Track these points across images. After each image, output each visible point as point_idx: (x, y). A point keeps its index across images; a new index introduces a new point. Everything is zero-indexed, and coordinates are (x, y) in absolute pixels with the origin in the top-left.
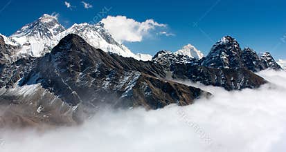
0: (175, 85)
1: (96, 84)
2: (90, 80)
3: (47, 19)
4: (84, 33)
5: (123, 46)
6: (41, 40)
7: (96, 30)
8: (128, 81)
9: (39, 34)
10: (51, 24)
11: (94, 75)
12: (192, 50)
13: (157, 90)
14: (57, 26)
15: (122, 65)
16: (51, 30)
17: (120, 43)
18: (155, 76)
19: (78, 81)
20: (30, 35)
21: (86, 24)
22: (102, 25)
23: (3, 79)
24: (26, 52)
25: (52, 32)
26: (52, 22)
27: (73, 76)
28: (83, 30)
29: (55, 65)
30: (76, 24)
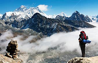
0: (67, 26)
2: (43, 26)
3: (22, 7)
5: (44, 13)
6: (21, 13)
7: (37, 9)
8: (54, 26)
12: (63, 13)
13: (63, 28)
14: (25, 8)
16: (24, 10)
19: (40, 26)
20: (18, 12)
21: (34, 7)
22: (38, 7)
23: (19, 26)
24: (21, 17)
27: (38, 24)
28: (33, 9)
29: (33, 21)
30: (31, 8)
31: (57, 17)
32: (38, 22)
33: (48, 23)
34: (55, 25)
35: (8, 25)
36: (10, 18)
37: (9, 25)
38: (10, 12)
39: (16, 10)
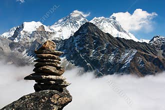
1: (104, 58)
2: (100, 56)
3: (75, 14)
4: (101, 24)
6: (71, 29)
7: (110, 21)
8: (127, 56)
9: (70, 25)
11: (103, 52)
13: (149, 63)
14: (82, 19)
15: (124, 44)
16: (78, 22)
17: (127, 31)
18: (148, 53)
19: (91, 56)
20: (64, 26)
22: (114, 18)
26: (79, 17)
27: (88, 52)
28: (101, 22)
29: (76, 44)
30: (95, 18)
32: (87, 45)
35: (16, 50)
37: (19, 50)
38: (33, 22)
39: (60, 21)
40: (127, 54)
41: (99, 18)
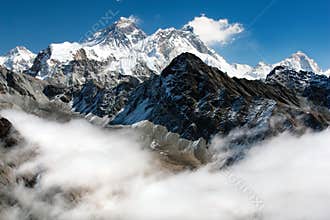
1: (221, 115)
2: (212, 110)
3: (124, 23)
4: (170, 40)
5: (217, 55)
6: (118, 49)
7: (185, 36)
9: (115, 43)
10: (130, 30)
12: (302, 58)
14: (136, 32)
16: (129, 37)
17: (213, 51)
18: (286, 103)
19: (197, 110)
20: (104, 44)
21: (173, 29)
22: (191, 30)
23: (105, 107)
24: (115, 69)
25: (131, 39)
26: (130, 27)
27: (191, 104)
28: (169, 37)
29: (168, 90)
30: (160, 30)
31: (273, 72)
32: (188, 92)
33: (233, 101)
34: (265, 108)
35: (57, 99)
36: (68, 69)
37: (63, 99)
38: (67, 44)
39: (98, 34)
40: (259, 108)
41: (167, 30)
